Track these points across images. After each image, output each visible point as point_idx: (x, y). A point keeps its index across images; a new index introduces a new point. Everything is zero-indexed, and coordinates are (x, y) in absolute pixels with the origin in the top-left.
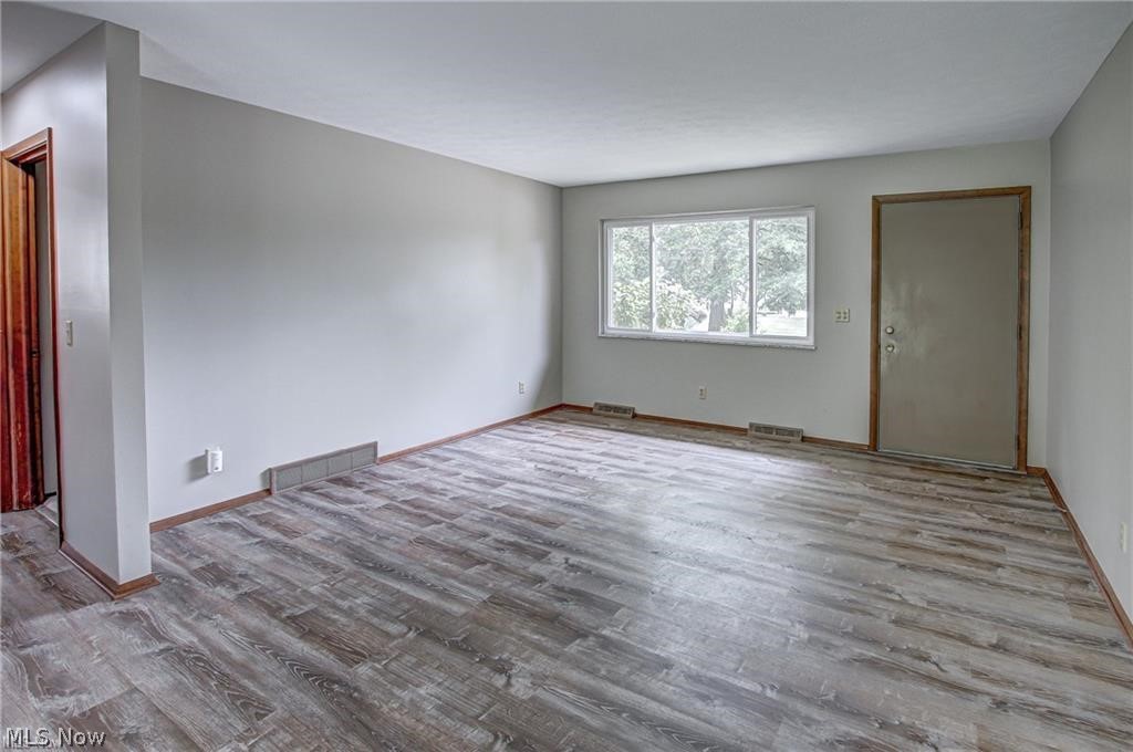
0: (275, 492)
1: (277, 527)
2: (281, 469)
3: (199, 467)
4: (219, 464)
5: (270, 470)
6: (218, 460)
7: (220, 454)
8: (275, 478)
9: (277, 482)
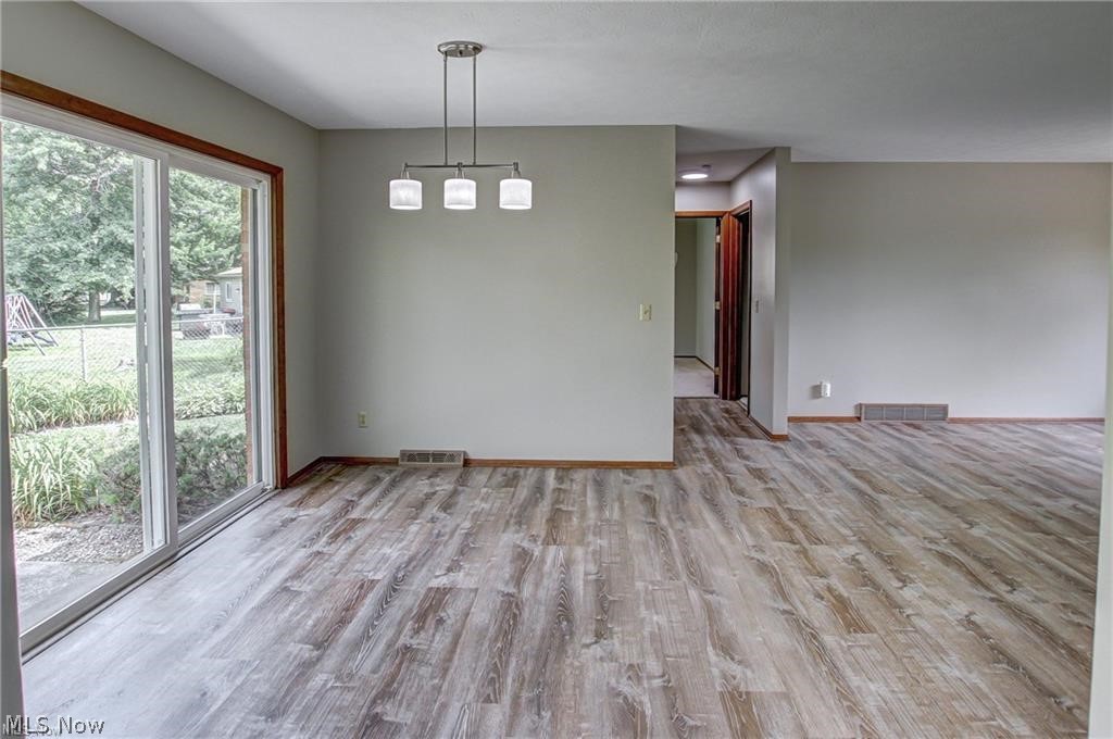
0: (863, 418)
1: (858, 436)
2: (867, 406)
3: (816, 391)
4: (828, 392)
5: (861, 405)
6: (828, 390)
7: (829, 386)
8: (863, 411)
9: (866, 413)
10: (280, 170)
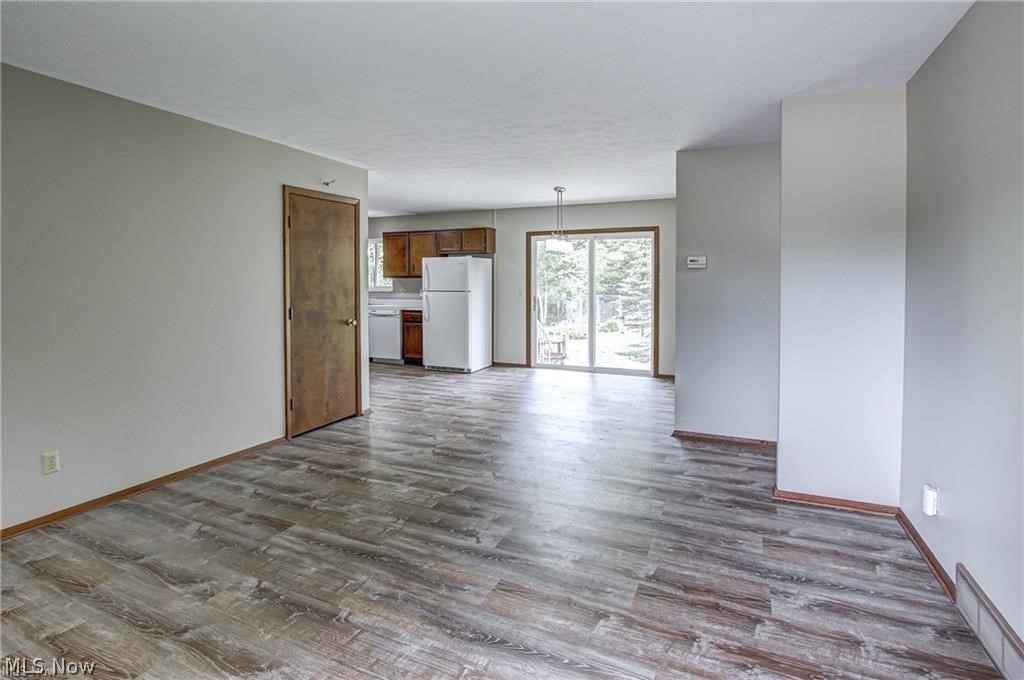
10: (658, 227)
